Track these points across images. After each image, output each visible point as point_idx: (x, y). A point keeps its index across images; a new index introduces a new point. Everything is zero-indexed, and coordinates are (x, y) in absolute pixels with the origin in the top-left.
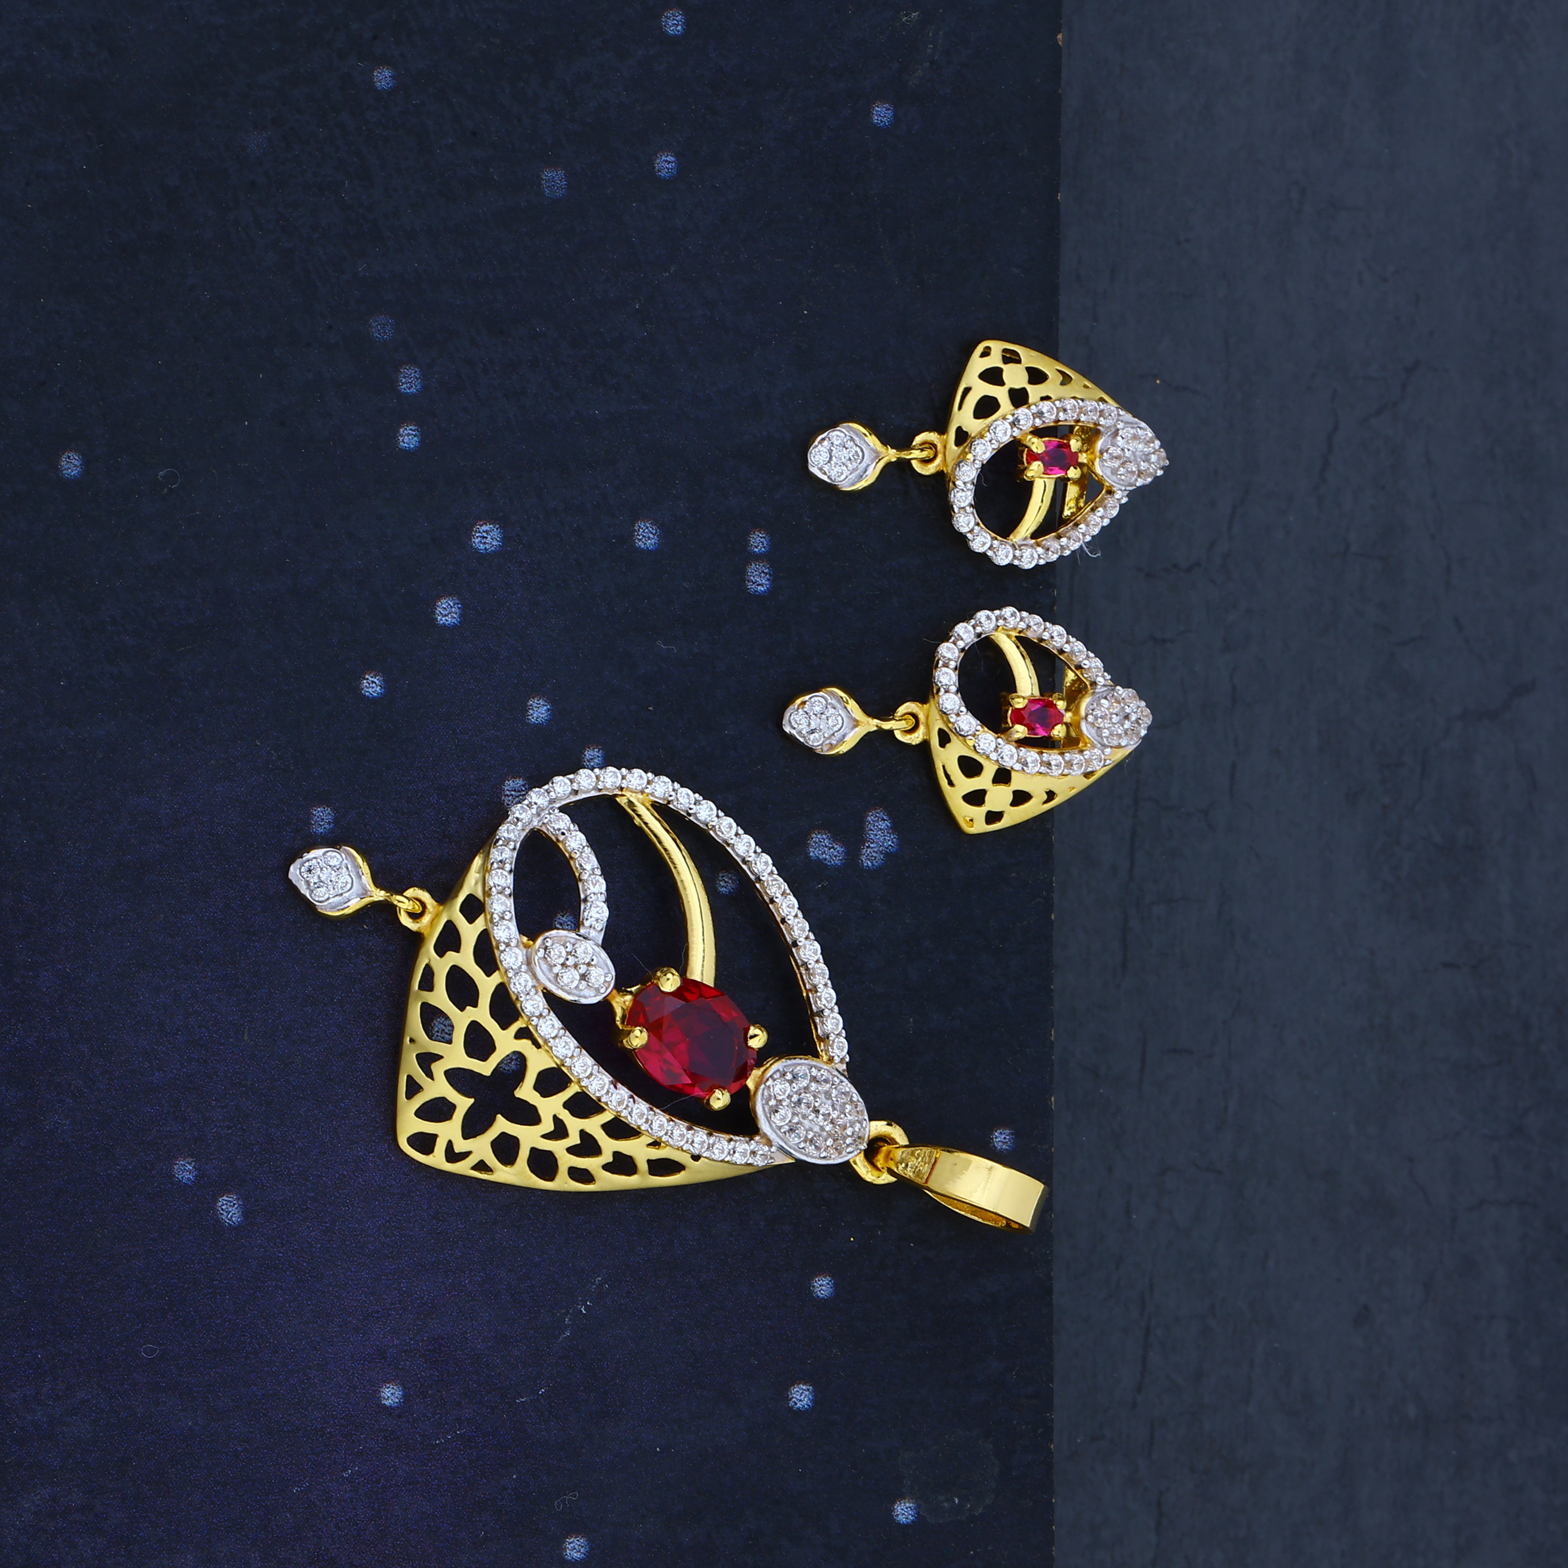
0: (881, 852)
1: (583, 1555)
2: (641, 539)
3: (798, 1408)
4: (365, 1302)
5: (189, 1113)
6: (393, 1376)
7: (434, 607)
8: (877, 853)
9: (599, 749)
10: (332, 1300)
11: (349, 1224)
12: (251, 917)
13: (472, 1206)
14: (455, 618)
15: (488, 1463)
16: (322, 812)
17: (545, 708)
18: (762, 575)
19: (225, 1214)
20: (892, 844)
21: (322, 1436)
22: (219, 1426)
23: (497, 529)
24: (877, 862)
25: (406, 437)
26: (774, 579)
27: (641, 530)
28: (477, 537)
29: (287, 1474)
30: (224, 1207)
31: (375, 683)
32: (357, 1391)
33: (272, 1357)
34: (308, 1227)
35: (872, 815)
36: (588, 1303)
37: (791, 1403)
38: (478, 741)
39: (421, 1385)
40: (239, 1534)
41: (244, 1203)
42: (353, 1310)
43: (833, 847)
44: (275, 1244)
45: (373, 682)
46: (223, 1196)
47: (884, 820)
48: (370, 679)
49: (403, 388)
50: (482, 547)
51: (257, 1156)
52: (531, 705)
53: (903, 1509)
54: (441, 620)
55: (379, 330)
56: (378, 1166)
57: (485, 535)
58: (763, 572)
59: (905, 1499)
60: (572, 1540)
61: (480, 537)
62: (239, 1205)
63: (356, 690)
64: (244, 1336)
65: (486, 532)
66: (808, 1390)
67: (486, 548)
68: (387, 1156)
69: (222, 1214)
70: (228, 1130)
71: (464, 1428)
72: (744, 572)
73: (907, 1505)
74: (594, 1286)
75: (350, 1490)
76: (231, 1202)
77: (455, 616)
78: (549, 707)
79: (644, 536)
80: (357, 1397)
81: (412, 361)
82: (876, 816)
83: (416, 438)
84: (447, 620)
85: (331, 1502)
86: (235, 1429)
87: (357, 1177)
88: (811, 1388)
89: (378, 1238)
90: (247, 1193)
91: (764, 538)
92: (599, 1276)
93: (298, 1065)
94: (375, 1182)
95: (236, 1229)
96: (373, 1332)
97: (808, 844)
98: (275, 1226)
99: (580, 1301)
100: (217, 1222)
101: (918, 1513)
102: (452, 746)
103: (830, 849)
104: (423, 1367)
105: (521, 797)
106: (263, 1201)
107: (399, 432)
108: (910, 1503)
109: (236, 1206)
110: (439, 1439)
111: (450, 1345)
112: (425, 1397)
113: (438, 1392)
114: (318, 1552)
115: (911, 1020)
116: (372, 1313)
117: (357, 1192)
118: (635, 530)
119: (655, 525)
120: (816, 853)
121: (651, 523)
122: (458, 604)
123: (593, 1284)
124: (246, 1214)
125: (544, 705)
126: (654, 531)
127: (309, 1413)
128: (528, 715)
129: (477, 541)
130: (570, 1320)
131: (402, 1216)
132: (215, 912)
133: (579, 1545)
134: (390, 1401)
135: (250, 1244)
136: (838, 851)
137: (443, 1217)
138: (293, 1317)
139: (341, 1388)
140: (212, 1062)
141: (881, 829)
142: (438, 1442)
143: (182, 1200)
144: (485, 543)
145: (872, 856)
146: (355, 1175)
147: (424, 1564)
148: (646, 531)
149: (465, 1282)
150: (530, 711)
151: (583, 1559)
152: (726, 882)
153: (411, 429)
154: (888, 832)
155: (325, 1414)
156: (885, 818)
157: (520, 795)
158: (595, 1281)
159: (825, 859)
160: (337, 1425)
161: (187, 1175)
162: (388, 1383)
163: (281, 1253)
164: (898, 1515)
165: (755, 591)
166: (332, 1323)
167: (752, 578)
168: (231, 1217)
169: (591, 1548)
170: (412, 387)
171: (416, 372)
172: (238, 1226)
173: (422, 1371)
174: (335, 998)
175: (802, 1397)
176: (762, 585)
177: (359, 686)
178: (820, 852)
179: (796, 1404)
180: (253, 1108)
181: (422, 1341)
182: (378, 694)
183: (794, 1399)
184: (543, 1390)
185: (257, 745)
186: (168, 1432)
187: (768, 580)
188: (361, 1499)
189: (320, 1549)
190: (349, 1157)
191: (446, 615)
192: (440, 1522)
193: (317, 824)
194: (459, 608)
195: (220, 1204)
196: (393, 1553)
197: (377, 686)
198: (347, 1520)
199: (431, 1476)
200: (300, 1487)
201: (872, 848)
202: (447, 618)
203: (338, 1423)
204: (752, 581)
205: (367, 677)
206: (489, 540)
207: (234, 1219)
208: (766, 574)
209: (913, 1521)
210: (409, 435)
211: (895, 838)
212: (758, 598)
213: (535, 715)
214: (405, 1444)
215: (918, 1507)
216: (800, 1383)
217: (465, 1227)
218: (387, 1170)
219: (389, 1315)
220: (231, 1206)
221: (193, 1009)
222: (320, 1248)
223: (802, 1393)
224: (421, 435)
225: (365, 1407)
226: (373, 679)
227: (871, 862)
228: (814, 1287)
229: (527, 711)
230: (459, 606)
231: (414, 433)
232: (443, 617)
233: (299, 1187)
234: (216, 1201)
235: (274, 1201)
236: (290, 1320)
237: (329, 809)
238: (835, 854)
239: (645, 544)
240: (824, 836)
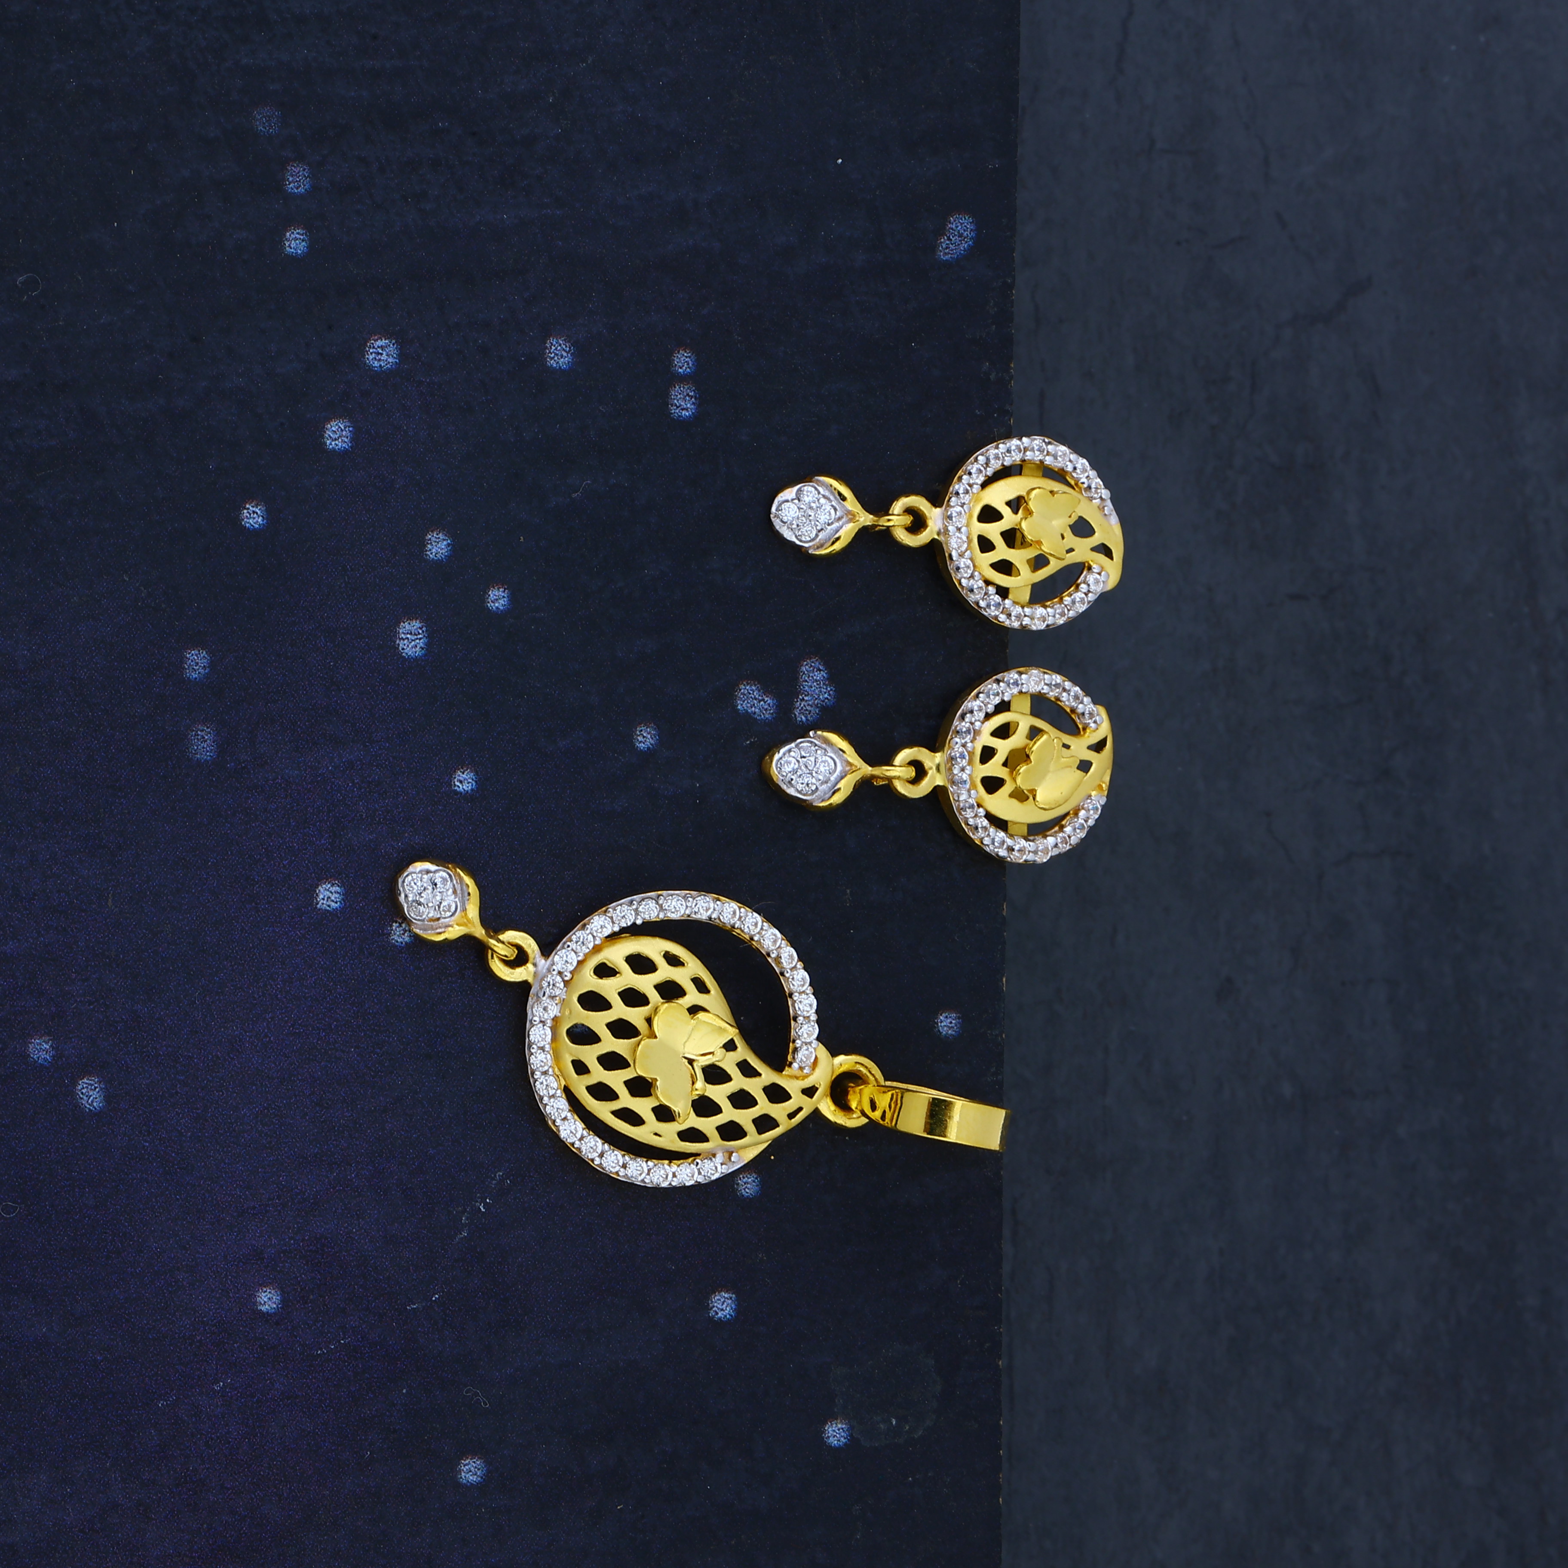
0: (817, 706)
1: (479, 1479)
2: (554, 357)
3: (720, 1319)
4: (240, 1197)
5: (46, 987)
6: (270, 1278)
7: (323, 430)
8: (812, 706)
9: (505, 589)
10: (204, 1194)
11: (223, 1111)
12: (117, 771)
13: (360, 1092)
14: (346, 442)
15: (375, 1376)
16: (196, 655)
17: (445, 543)
18: (687, 398)
19: (85, 1098)
20: (829, 698)
21: (191, 1345)
22: (77, 1332)
23: (393, 345)
24: (812, 716)
25: (293, 242)
26: (701, 401)
27: (553, 348)
28: (371, 353)
29: (152, 1386)
30: (84, 1091)
31: (257, 513)
32: (231, 1295)
33: (136, 1256)
34: (177, 1113)
35: (807, 665)
36: (488, 1200)
37: (712, 1313)
38: (371, 579)
39: (302, 1290)
40: (98, 1451)
41: (106, 1086)
42: (226, 1206)
43: (763, 700)
44: (140, 1132)
45: (254, 512)
46: (83, 1079)
47: (820, 670)
48: (251, 508)
49: (291, 187)
50: (376, 364)
51: (121, 1035)
52: (430, 539)
53: (834, 1431)
54: (331, 444)
55: (264, 124)
56: (256, 1047)
57: (380, 351)
58: (688, 395)
59: (837, 1419)
60: (467, 1462)
61: (375, 353)
62: (101, 1089)
63: (236, 521)
64: (106, 1233)
65: (382, 347)
66: (731, 1298)
67: (381, 365)
68: (266, 1036)
69: (82, 1098)
70: (89, 1005)
71: (349, 1337)
72: (667, 395)
73: (839, 1426)
74: (494, 1182)
75: (222, 1405)
76: (92, 1085)
77: (346, 440)
78: (449, 541)
79: (557, 355)
80: (230, 1302)
81: (300, 158)
82: (811, 666)
83: (304, 243)
84: (337, 445)
85: (200, 1418)
86: (94, 1336)
87: (232, 1059)
88: (734, 1296)
89: (255, 1126)
90: (110, 1075)
91: (690, 357)
92: (500, 1171)
93: (168, 935)
94: (252, 1064)
95: (96, 1115)
96: (248, 1230)
97: (736, 696)
98: (140, 1112)
99: (479, 1198)
100: (76, 1107)
101: (851, 1435)
102: (342, 583)
103: (760, 701)
104: (304, 1270)
105: (418, 641)
106: (127, 1084)
107: (285, 235)
108: (843, 1424)
109: (97, 1090)
110: (321, 1349)
111: (334, 1245)
112: (306, 1303)
113: (321, 1297)
114: (185, 1473)
115: (848, 891)
116: (248, 1209)
117: (232, 1076)
118: (546, 348)
119: (569, 342)
120: (744, 705)
121: (565, 340)
122: (349, 427)
123: (493, 1179)
124: (108, 1098)
125: (444, 540)
126: (568, 349)
127: (177, 1319)
128: (426, 551)
129: (371, 357)
130: (467, 1219)
131: (282, 1102)
132: (77, 765)
133: (476, 1467)
134: (267, 1307)
135: (113, 1132)
136: (769, 704)
137: (327, 1104)
138: (160, 1213)
139: (213, 1291)
140: (72, 930)
141: (816, 681)
142: (319, 1352)
143: (37, 1083)
144: (380, 360)
145: (807, 710)
146: (230, 1057)
147: (303, 1486)
148: (559, 348)
149: (351, 1176)
150: (429, 546)
151: (480, 1483)
152: (644, 737)
153: (298, 233)
154: (824, 684)
155: (195, 1320)
156: (821, 668)
157: (417, 639)
158: (495, 1176)
159: (755, 713)
160: (207, 1333)
161: (43, 1055)
162: (265, 1287)
163: (146, 1141)
164: (829, 1437)
165: (679, 416)
166: (204, 1220)
167: (676, 401)
168: (92, 1102)
169: (489, 1471)
170: (300, 186)
171: (304, 170)
172: (100, 1112)
173: (303, 1273)
174: (209, 861)
175: (724, 1306)
176: (687, 409)
177: (238, 516)
178: (749, 705)
179: (717, 1313)
180: (118, 982)
181: (303, 1240)
182: (260, 525)
183: (714, 1309)
184: (437, 1296)
185: (125, 581)
186: (20, 1339)
187: (693, 403)
188: (234, 1415)
189: (188, 1470)
190: (223, 1037)
191: (336, 440)
192: (321, 1440)
193: (191, 668)
194: (350, 431)
195: (80, 1087)
196: (269, 1474)
197: (259, 517)
198: (218, 1438)
199: (311, 1390)
200: (166, 1401)
201: (806, 701)
202: (337, 442)
203: (208, 1331)
204: (676, 405)
205: (247, 506)
206: (384, 357)
207: (95, 1104)
208: (692, 397)
209: (845, 1444)
210: (296, 239)
211: (831, 690)
212: (682, 423)
213: (434, 550)
214: (283, 1355)
215: (851, 1428)
216: (721, 1291)
217: (352, 1115)
218: (266, 1051)
219: (267, 1211)
220: (91, 1089)
221: (51, 871)
222: (190, 1137)
223: (724, 1301)
224: (309, 240)
225: (238, 1313)
226: (254, 509)
227: (806, 717)
228: (738, 1184)
229: (425, 546)
230: (351, 429)
231: (302, 237)
232: (333, 440)
233: (168, 1069)
234: (75, 1084)
235: (140, 1085)
236: (156, 1216)
237: (204, 653)
238: (766, 707)
239: (558, 362)
240: (754, 688)
